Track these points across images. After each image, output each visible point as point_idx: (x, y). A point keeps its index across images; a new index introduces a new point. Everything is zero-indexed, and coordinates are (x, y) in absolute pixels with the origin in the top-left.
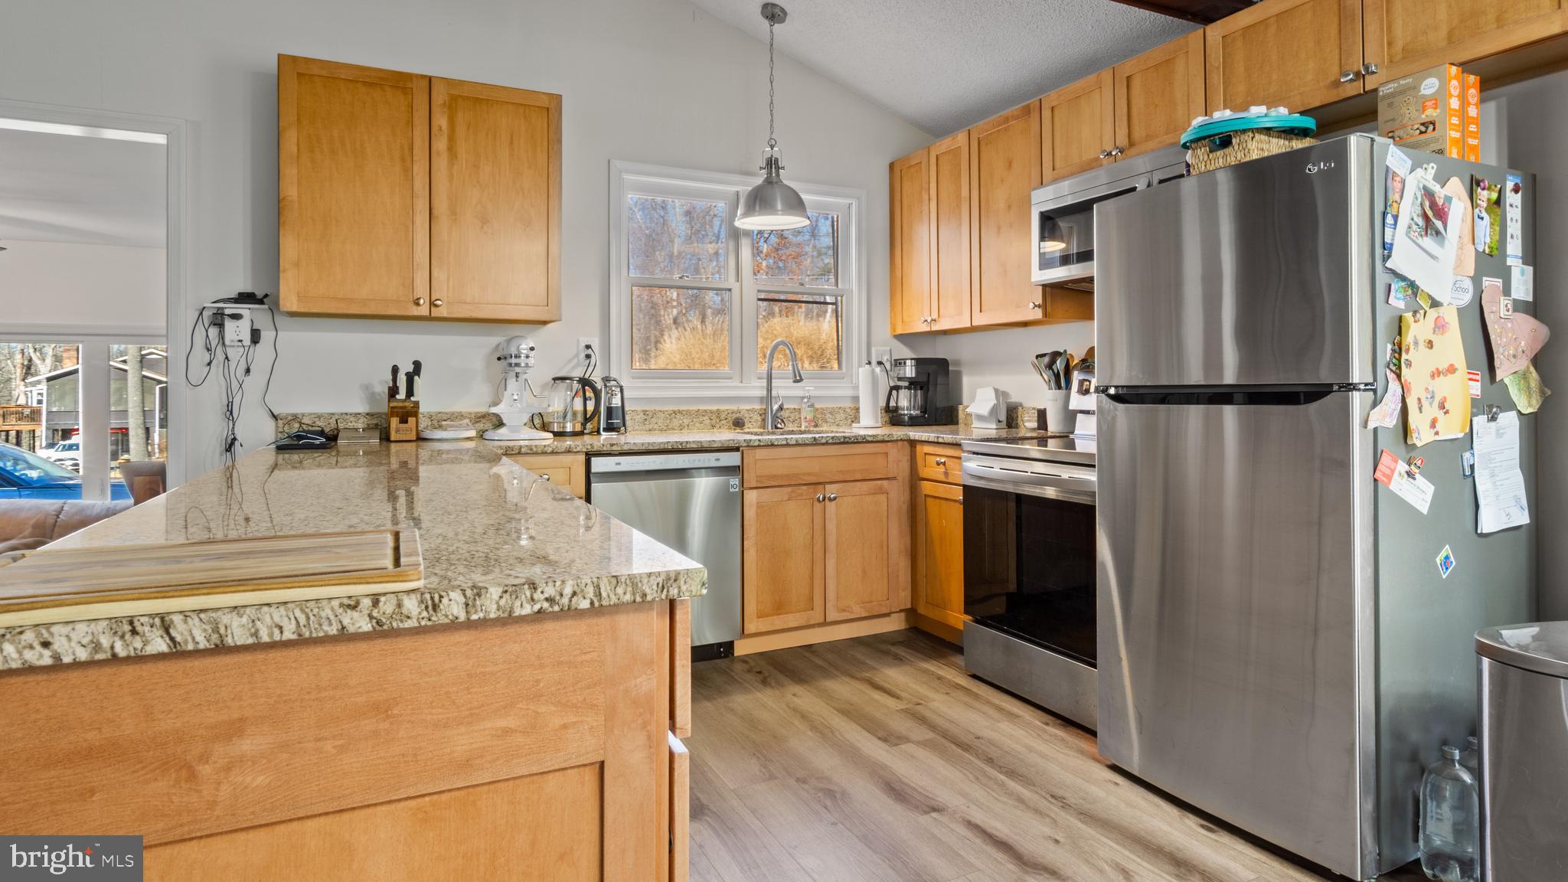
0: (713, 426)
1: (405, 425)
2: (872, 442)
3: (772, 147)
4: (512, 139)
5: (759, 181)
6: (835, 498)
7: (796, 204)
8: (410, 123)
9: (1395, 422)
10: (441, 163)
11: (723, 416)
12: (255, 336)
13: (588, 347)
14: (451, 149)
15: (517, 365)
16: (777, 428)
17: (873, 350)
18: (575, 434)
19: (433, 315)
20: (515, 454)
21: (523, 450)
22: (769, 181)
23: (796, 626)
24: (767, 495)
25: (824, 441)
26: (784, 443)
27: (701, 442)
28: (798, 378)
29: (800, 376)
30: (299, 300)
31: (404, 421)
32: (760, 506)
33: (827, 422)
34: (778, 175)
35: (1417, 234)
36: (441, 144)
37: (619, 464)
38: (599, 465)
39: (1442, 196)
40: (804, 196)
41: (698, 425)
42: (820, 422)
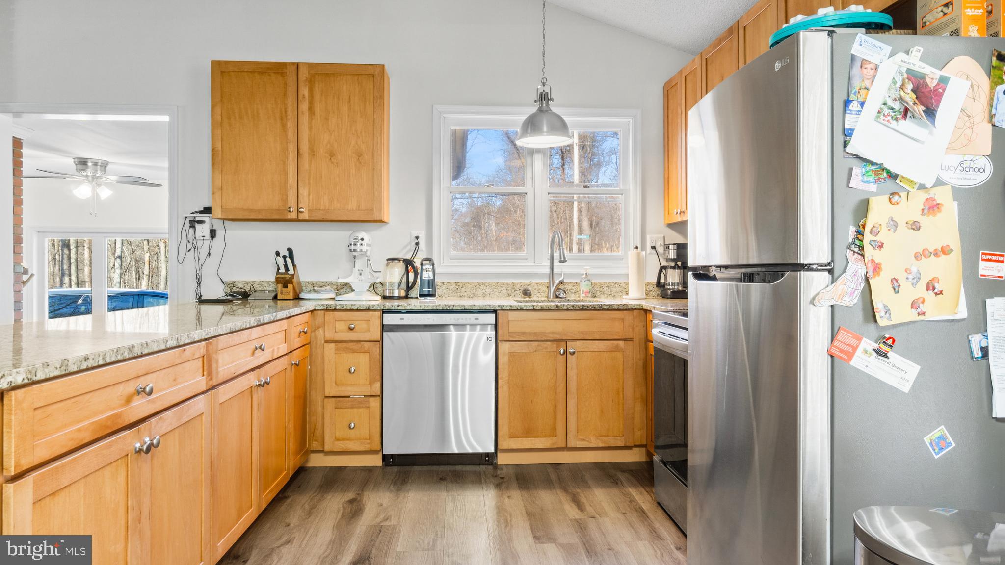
0: (509, 295)
1: (285, 289)
2: (608, 310)
3: (544, 85)
4: (350, 99)
5: (534, 110)
6: (574, 353)
7: (561, 127)
8: (285, 95)
9: (855, 301)
10: (304, 119)
11: (517, 288)
12: (213, 233)
13: (417, 238)
14: (311, 109)
15: (355, 250)
16: (557, 297)
17: (648, 237)
18: (400, 298)
19: (299, 218)
20: (332, 310)
21: (338, 307)
22: (540, 110)
23: (542, 447)
24: (517, 347)
25: (565, 308)
26: (532, 308)
27: (464, 306)
28: (562, 259)
29: (564, 258)
30: (222, 211)
31: (285, 287)
32: (512, 355)
33: (604, 294)
34: (547, 104)
35: (889, 118)
36: (304, 106)
37: (403, 319)
38: (389, 319)
39: (938, 77)
40: (566, 118)
41: (497, 293)
42: (598, 294)
